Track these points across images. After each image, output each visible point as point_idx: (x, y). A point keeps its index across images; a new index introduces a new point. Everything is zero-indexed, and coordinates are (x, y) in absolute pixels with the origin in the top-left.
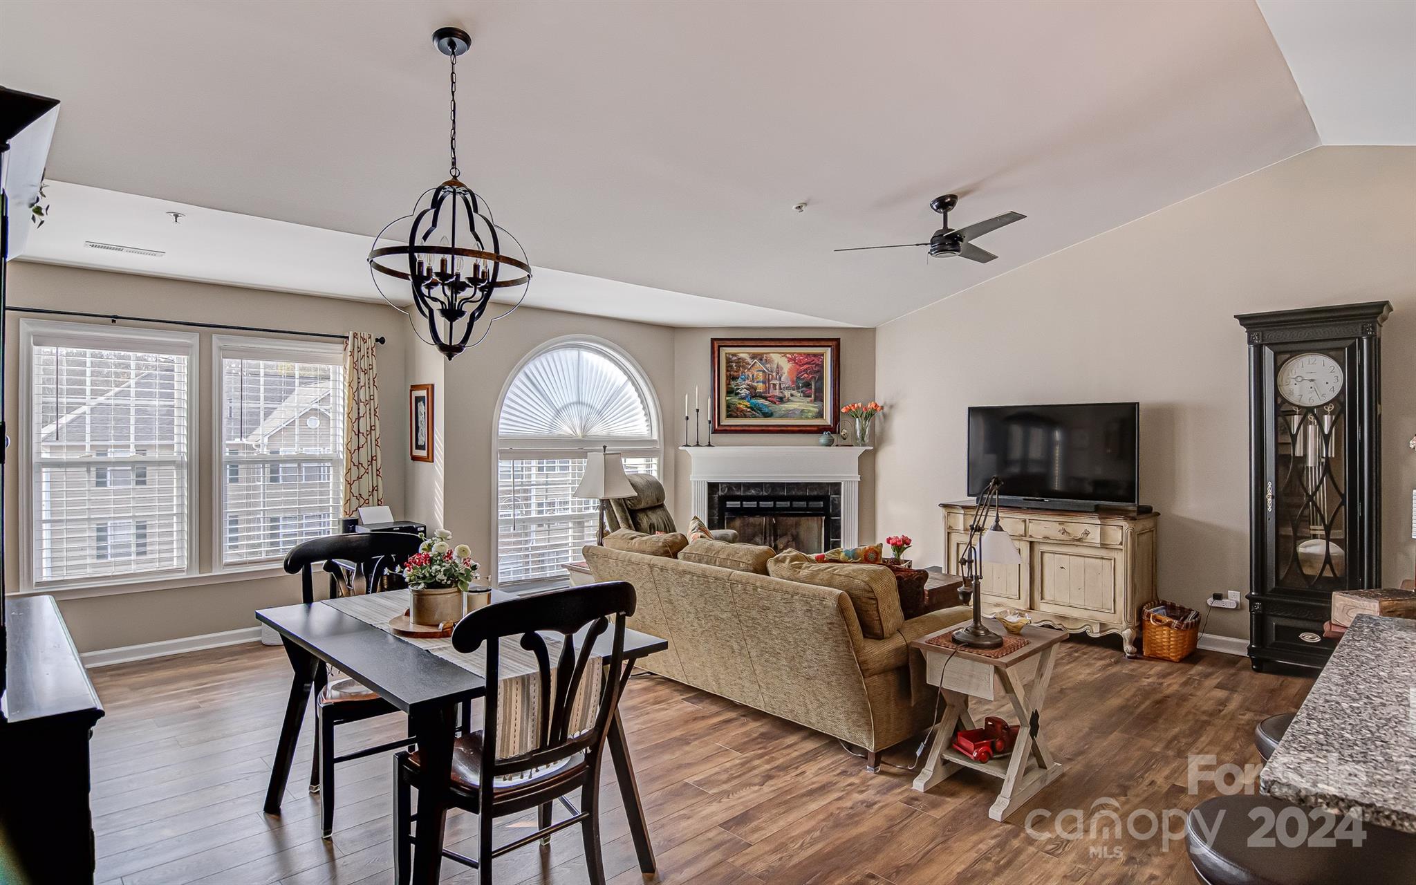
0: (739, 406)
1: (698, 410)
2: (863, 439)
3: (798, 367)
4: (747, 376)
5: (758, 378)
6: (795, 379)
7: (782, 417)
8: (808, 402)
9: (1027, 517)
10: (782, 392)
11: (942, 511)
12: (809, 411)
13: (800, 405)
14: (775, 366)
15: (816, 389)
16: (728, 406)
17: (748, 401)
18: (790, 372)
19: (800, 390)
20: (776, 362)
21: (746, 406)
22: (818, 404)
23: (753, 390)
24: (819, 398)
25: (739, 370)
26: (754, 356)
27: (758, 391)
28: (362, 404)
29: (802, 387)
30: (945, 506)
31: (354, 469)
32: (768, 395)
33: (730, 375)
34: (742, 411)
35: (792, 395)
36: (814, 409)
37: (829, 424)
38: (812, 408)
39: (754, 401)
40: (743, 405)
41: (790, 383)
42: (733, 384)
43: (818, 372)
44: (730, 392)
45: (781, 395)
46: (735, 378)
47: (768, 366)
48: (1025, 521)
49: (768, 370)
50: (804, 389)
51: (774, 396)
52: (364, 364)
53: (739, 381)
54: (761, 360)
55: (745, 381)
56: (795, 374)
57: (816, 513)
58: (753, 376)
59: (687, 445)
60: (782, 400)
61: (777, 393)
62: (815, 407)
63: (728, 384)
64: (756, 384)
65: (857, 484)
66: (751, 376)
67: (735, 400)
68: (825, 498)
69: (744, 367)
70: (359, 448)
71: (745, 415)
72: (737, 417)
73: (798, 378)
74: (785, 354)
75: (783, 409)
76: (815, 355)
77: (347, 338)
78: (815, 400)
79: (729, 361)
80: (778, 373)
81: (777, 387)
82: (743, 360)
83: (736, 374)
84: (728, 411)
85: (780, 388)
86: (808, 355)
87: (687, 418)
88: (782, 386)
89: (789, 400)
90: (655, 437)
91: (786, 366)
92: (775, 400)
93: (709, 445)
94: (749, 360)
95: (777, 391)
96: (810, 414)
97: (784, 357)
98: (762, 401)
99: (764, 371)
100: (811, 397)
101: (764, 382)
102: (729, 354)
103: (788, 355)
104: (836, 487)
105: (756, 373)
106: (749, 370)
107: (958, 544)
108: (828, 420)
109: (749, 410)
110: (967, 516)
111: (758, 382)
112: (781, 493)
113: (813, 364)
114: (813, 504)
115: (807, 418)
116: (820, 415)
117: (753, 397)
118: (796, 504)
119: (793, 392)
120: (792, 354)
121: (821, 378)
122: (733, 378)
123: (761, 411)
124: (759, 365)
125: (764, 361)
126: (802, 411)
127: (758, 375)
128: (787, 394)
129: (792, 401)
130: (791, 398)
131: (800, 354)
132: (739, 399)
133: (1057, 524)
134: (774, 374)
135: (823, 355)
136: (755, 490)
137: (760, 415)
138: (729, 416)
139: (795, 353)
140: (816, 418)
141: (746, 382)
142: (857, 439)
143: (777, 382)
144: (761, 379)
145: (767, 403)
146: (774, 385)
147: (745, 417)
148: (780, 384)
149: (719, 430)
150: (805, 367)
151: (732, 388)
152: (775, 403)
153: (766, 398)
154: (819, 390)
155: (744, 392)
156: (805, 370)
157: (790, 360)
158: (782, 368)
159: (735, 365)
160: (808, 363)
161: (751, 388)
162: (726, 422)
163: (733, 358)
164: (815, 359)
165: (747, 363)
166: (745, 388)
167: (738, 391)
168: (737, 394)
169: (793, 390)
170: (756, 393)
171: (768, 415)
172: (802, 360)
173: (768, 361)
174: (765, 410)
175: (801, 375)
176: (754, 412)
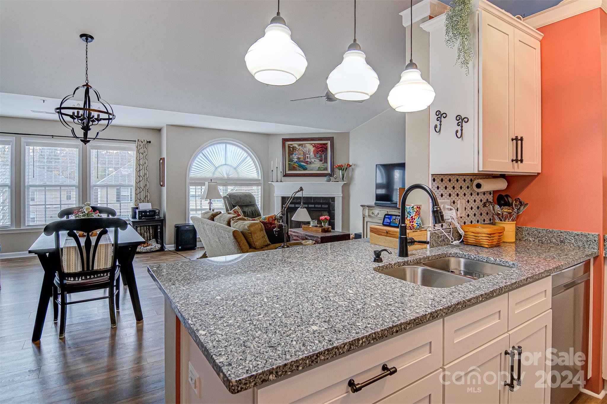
0: (293, 166)
1: (277, 168)
2: (343, 179)
3: (317, 149)
4: (296, 153)
6: (316, 154)
7: (310, 170)
8: (321, 164)
11: (361, 208)
12: (322, 167)
13: (318, 165)
14: (308, 149)
15: (324, 158)
16: (289, 166)
17: (297, 164)
18: (314, 151)
19: (318, 159)
20: (308, 147)
21: (297, 166)
22: (325, 164)
24: (326, 162)
25: (294, 151)
26: (299, 145)
28: (141, 165)
29: (319, 157)
30: (362, 206)
31: (138, 189)
32: (305, 161)
33: (290, 153)
34: (295, 168)
35: (315, 161)
36: (324, 167)
37: (329, 173)
40: (295, 165)
41: (314, 156)
42: (291, 157)
43: (325, 151)
44: (290, 160)
45: (310, 161)
47: (305, 149)
48: (388, 212)
49: (305, 151)
51: (307, 161)
52: (142, 151)
53: (293, 155)
54: (302, 146)
55: (296, 155)
56: (316, 152)
57: (324, 210)
59: (272, 182)
60: (310, 163)
61: (309, 160)
63: (289, 157)
65: (341, 198)
66: (298, 153)
67: (292, 163)
68: (329, 204)
70: (140, 181)
72: (293, 170)
74: (312, 144)
75: (311, 167)
76: (324, 144)
77: (136, 141)
78: (324, 162)
79: (289, 147)
81: (309, 158)
82: (295, 147)
83: (292, 153)
84: (289, 168)
85: (310, 158)
86: (321, 144)
87: (272, 171)
89: (313, 163)
90: (260, 178)
91: (312, 149)
93: (281, 181)
94: (297, 147)
95: (309, 159)
96: (322, 169)
98: (302, 164)
99: (303, 151)
101: (303, 156)
102: (289, 144)
103: (313, 145)
104: (333, 199)
105: (300, 152)
106: (297, 151)
107: (367, 222)
108: (329, 171)
110: (369, 210)
111: (301, 156)
112: (310, 201)
114: (323, 206)
116: (326, 169)
117: (299, 162)
118: (316, 206)
120: (314, 144)
121: (326, 154)
123: (302, 167)
124: (301, 148)
126: (319, 167)
128: (313, 160)
129: (315, 163)
131: (318, 144)
132: (294, 163)
134: (308, 152)
135: (326, 144)
137: (302, 169)
138: (289, 170)
139: (316, 143)
140: (324, 170)
142: (340, 179)
143: (308, 156)
144: (302, 154)
145: (305, 164)
146: (308, 157)
147: (296, 170)
148: (310, 156)
149: (286, 175)
150: (320, 149)
152: (308, 164)
154: (326, 158)
155: (296, 160)
156: (320, 151)
157: (314, 146)
158: (310, 150)
159: (291, 149)
160: (321, 148)
161: (298, 158)
162: (288, 172)
163: (291, 146)
164: (324, 146)
165: (297, 148)
166: (296, 158)
167: (294, 159)
168: (293, 161)
169: (315, 159)
170: (300, 160)
171: (305, 169)
172: (319, 146)
173: (305, 147)
174: (304, 167)
175: (319, 153)
176: (299, 168)
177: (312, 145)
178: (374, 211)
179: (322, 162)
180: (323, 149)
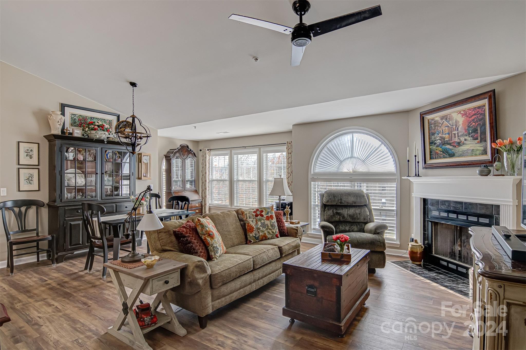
0: (436, 151)
1: (416, 156)
2: (513, 170)
3: (468, 119)
4: (439, 131)
5: (445, 132)
6: (467, 127)
7: (460, 156)
8: (476, 143)
10: (459, 139)
12: (477, 150)
13: (471, 147)
14: (454, 121)
15: (481, 133)
16: (431, 152)
17: (441, 148)
18: (464, 123)
19: (471, 136)
20: (455, 118)
21: (440, 151)
22: (483, 144)
23: (443, 140)
24: (483, 140)
25: (435, 128)
26: (442, 118)
27: (446, 140)
29: (472, 133)
32: (451, 142)
33: (431, 132)
34: (438, 154)
35: (465, 140)
36: (481, 148)
38: (479, 147)
39: (443, 147)
40: (438, 150)
41: (464, 131)
42: (432, 138)
43: (482, 119)
44: (431, 143)
45: (459, 141)
46: (433, 134)
47: (451, 122)
49: (450, 125)
50: (473, 134)
51: (454, 142)
53: (436, 135)
54: (447, 119)
56: (467, 124)
58: (442, 130)
59: (408, 176)
60: (459, 144)
61: (456, 140)
62: (481, 147)
64: (444, 136)
66: (442, 131)
67: (434, 147)
69: (438, 126)
71: (439, 156)
73: (469, 127)
74: (460, 111)
75: (461, 150)
76: (479, 107)
77: (287, 143)
78: (481, 141)
79: (429, 123)
80: (456, 126)
82: (437, 121)
83: (433, 131)
84: (431, 155)
85: (458, 136)
86: (475, 108)
87: (408, 161)
88: (459, 135)
89: (464, 144)
91: (461, 120)
92: (455, 144)
93: (419, 176)
94: (440, 121)
95: (457, 138)
96: (478, 152)
98: (448, 146)
99: (448, 126)
100: (477, 139)
101: (449, 134)
102: (429, 119)
103: (462, 112)
104: (496, 208)
106: (440, 127)
108: (488, 156)
111: (445, 134)
112: (460, 209)
115: (476, 155)
117: (443, 144)
119: (466, 137)
120: (464, 110)
121: (484, 124)
123: (448, 153)
124: (446, 123)
125: (448, 119)
126: (472, 150)
127: (445, 129)
128: (462, 139)
129: (466, 144)
130: (465, 142)
131: (469, 109)
134: (454, 127)
135: (483, 106)
137: (447, 156)
139: (466, 109)
140: (482, 154)
141: (439, 135)
143: (456, 132)
144: (447, 132)
145: (451, 147)
146: (455, 134)
148: (458, 133)
149: (428, 167)
150: (473, 118)
151: (433, 140)
152: (455, 147)
153: (450, 144)
154: (484, 133)
155: (438, 142)
156: (473, 120)
157: (463, 115)
158: (459, 122)
159: (433, 126)
160: (475, 114)
161: (441, 139)
164: (480, 110)
165: (439, 123)
166: (439, 139)
167: (436, 142)
168: (435, 144)
169: (466, 136)
170: (444, 142)
171: (452, 155)
172: (471, 113)
173: (451, 119)
174: (450, 152)
175: (471, 124)
176: (444, 154)
177: (460, 113)
179: (477, 140)
180: (479, 115)
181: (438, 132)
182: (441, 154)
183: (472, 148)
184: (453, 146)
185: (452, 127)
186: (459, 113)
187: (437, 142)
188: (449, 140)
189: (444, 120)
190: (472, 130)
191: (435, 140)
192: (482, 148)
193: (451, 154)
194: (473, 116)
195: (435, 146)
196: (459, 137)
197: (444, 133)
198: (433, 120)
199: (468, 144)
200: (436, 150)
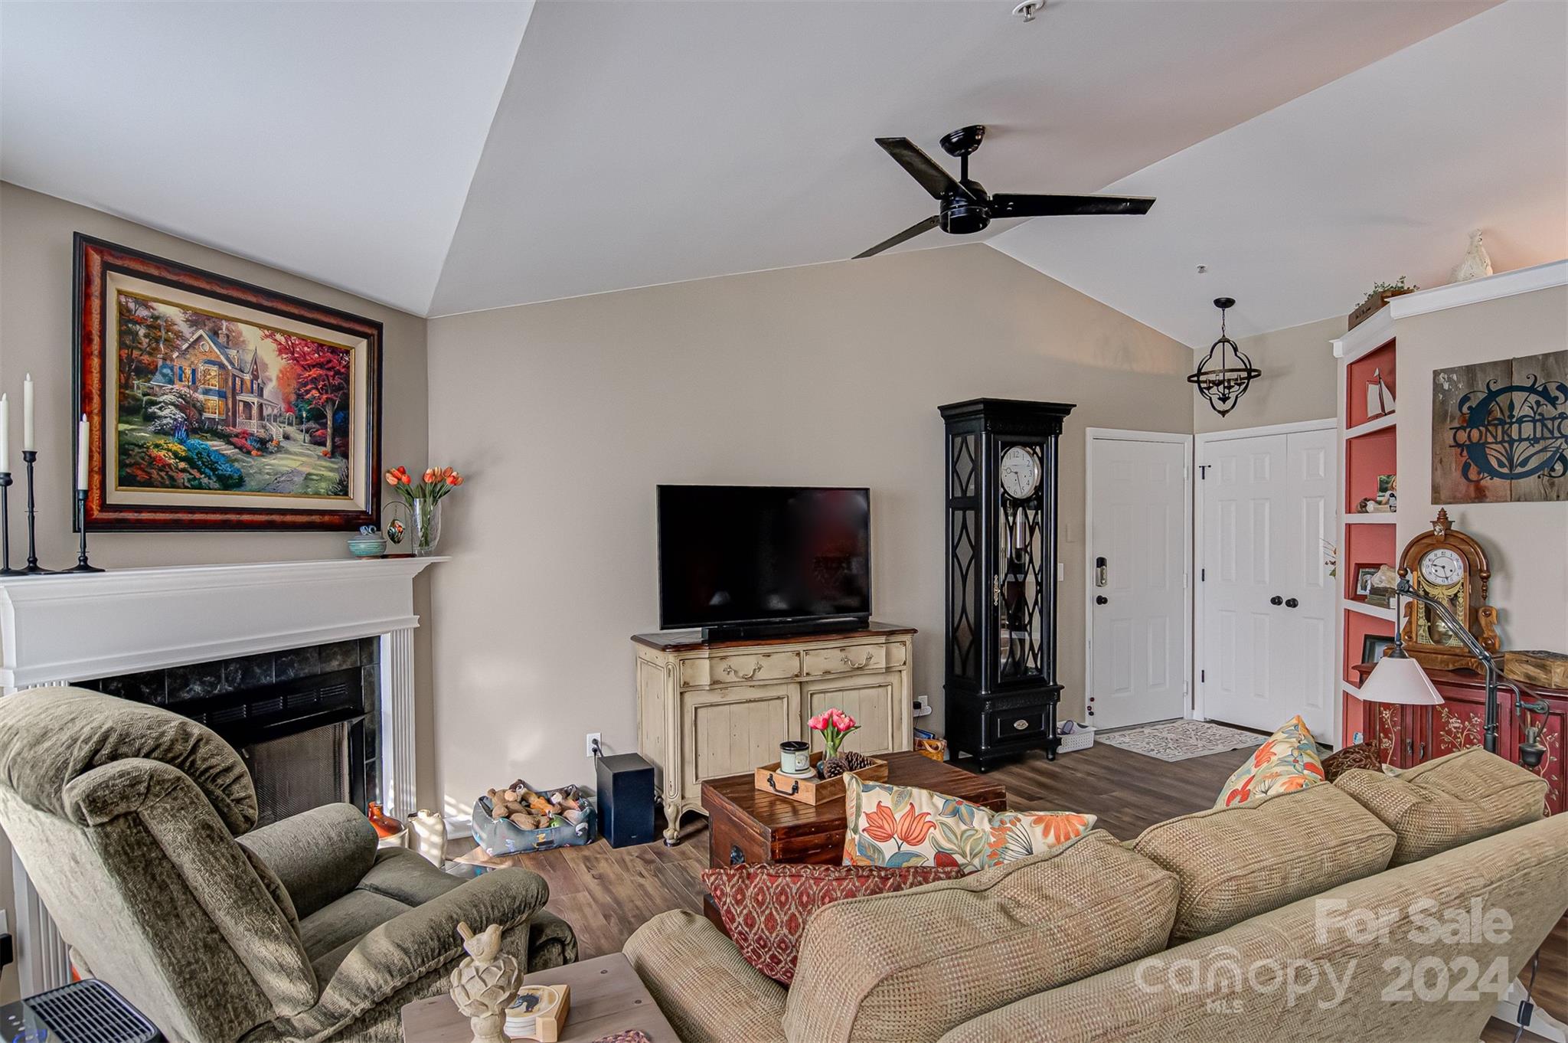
0: (155, 452)
1: (32, 457)
3: (299, 370)
4: (176, 370)
5: (206, 381)
6: (293, 397)
7: (261, 490)
8: (319, 457)
9: (800, 647)
10: (264, 427)
12: (322, 478)
13: (303, 463)
14: (249, 358)
15: (335, 429)
16: (123, 450)
17: (182, 442)
18: (283, 378)
19: (304, 427)
20: (251, 347)
21: (176, 455)
22: (339, 463)
23: (194, 413)
24: (341, 450)
25: (157, 349)
26: (198, 319)
27: (206, 415)
29: (308, 419)
32: (230, 429)
33: (130, 359)
34: (165, 467)
35: (287, 438)
36: (331, 474)
37: (363, 508)
38: (327, 470)
39: (194, 441)
40: (166, 451)
41: (283, 406)
42: (139, 386)
43: (339, 388)
44: (130, 409)
45: (262, 434)
46: (146, 372)
47: (233, 353)
48: (798, 654)
49: (232, 363)
50: (312, 424)
51: (245, 435)
53: (156, 381)
54: (215, 333)
55: (171, 382)
56: (294, 384)
57: (333, 714)
58: (194, 372)
60: (263, 445)
61: (254, 427)
62: (332, 470)
63: (124, 385)
64: (201, 397)
65: (411, 635)
66: (188, 372)
67: (144, 434)
68: (350, 678)
69: (170, 345)
71: (172, 478)
72: (149, 484)
73: (300, 396)
74: (273, 331)
75: (268, 469)
76: (334, 350)
78: (333, 454)
79: (124, 314)
80: (256, 377)
81: (255, 411)
82: (170, 325)
83: (146, 358)
84: (122, 465)
85: (261, 417)
86: (321, 345)
88: (265, 413)
89: (280, 449)
91: (275, 365)
92: (247, 444)
93: (82, 568)
94: (184, 328)
95: (254, 421)
96: (323, 485)
97: (269, 340)
98: (216, 445)
99: (222, 366)
100: (325, 445)
101: (222, 395)
102: (127, 295)
103: (280, 338)
105: (201, 368)
106: (183, 354)
108: (359, 499)
109: (182, 465)
110: (715, 661)
111: (206, 392)
112: (264, 681)
113: (329, 369)
115: (317, 494)
116: (342, 489)
117: (195, 431)
119: (288, 429)
120: (288, 335)
121: (346, 405)
122: (134, 369)
123: (214, 470)
124: (208, 344)
125: (222, 340)
126: (308, 477)
127: (206, 373)
128: (276, 431)
129: (287, 452)
130: (284, 444)
131: (303, 339)
132: (157, 433)
133: (837, 652)
134: (247, 377)
135: (347, 352)
136: (203, 683)
137: (213, 483)
138: (125, 481)
139: (295, 334)
140: (336, 494)
141: (177, 386)
143: (253, 399)
144: (215, 384)
145: (229, 451)
146: (247, 406)
147: (173, 485)
148: (261, 406)
149: (103, 520)
150: (315, 372)
151: (138, 399)
152: (249, 453)
153: (225, 438)
154: (342, 430)
155: (169, 415)
156: (315, 380)
157: (282, 350)
158: (265, 366)
159: (142, 332)
160: (320, 365)
161: (187, 405)
162: (118, 496)
163: (143, 313)
164: (335, 359)
165: (179, 335)
166: (173, 404)
167: (154, 409)
168: (150, 418)
169: (290, 424)
170: (200, 421)
171: (232, 483)
172: (309, 354)
173: (233, 341)
174: (225, 469)
175: (308, 392)
176: (195, 472)
177: (271, 336)
178: (734, 662)
179: (323, 449)
180: (332, 373)
181: (166, 371)
182: (183, 470)
183: (306, 470)
184: (240, 449)
185: (236, 372)
186: (267, 336)
187: (160, 413)
188: (225, 422)
189: (201, 332)
190: (308, 411)
191: (154, 403)
192: (335, 476)
193: (230, 477)
194: (314, 366)
195: (151, 428)
196: (265, 422)
197: (201, 387)
198: (148, 307)
199: (295, 454)
200: (157, 446)
